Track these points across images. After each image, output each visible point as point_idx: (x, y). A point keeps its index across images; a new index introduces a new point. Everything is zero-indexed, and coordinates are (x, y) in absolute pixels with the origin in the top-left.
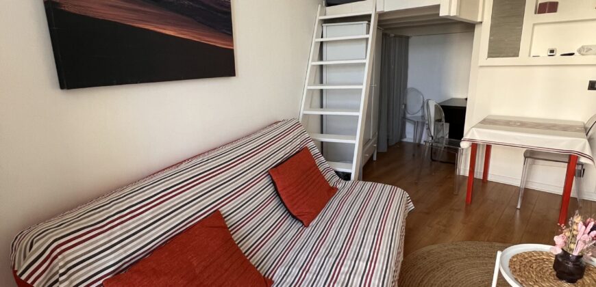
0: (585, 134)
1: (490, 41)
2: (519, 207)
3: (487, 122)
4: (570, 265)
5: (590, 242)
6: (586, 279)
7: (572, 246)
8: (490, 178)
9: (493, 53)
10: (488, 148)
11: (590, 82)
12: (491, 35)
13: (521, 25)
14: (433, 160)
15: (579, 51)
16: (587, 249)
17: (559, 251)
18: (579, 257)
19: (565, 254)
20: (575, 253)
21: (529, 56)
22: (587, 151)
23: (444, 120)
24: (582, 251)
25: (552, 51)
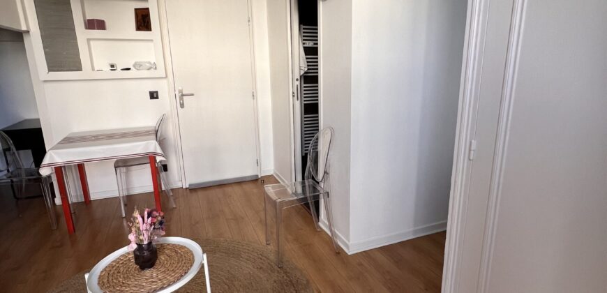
0: (154, 137)
1: (46, 54)
2: (124, 215)
3: (69, 141)
4: (146, 253)
5: (150, 228)
6: (162, 258)
7: (141, 237)
8: (93, 197)
9: (53, 67)
10: (81, 167)
11: (150, 92)
12: (45, 48)
13: (75, 38)
14: (18, 199)
15: (134, 66)
16: (151, 234)
17: (135, 246)
18: (150, 243)
19: (140, 246)
20: (146, 242)
21: (93, 70)
22: (159, 150)
23: (13, 147)
24: (149, 238)
25: (112, 66)
